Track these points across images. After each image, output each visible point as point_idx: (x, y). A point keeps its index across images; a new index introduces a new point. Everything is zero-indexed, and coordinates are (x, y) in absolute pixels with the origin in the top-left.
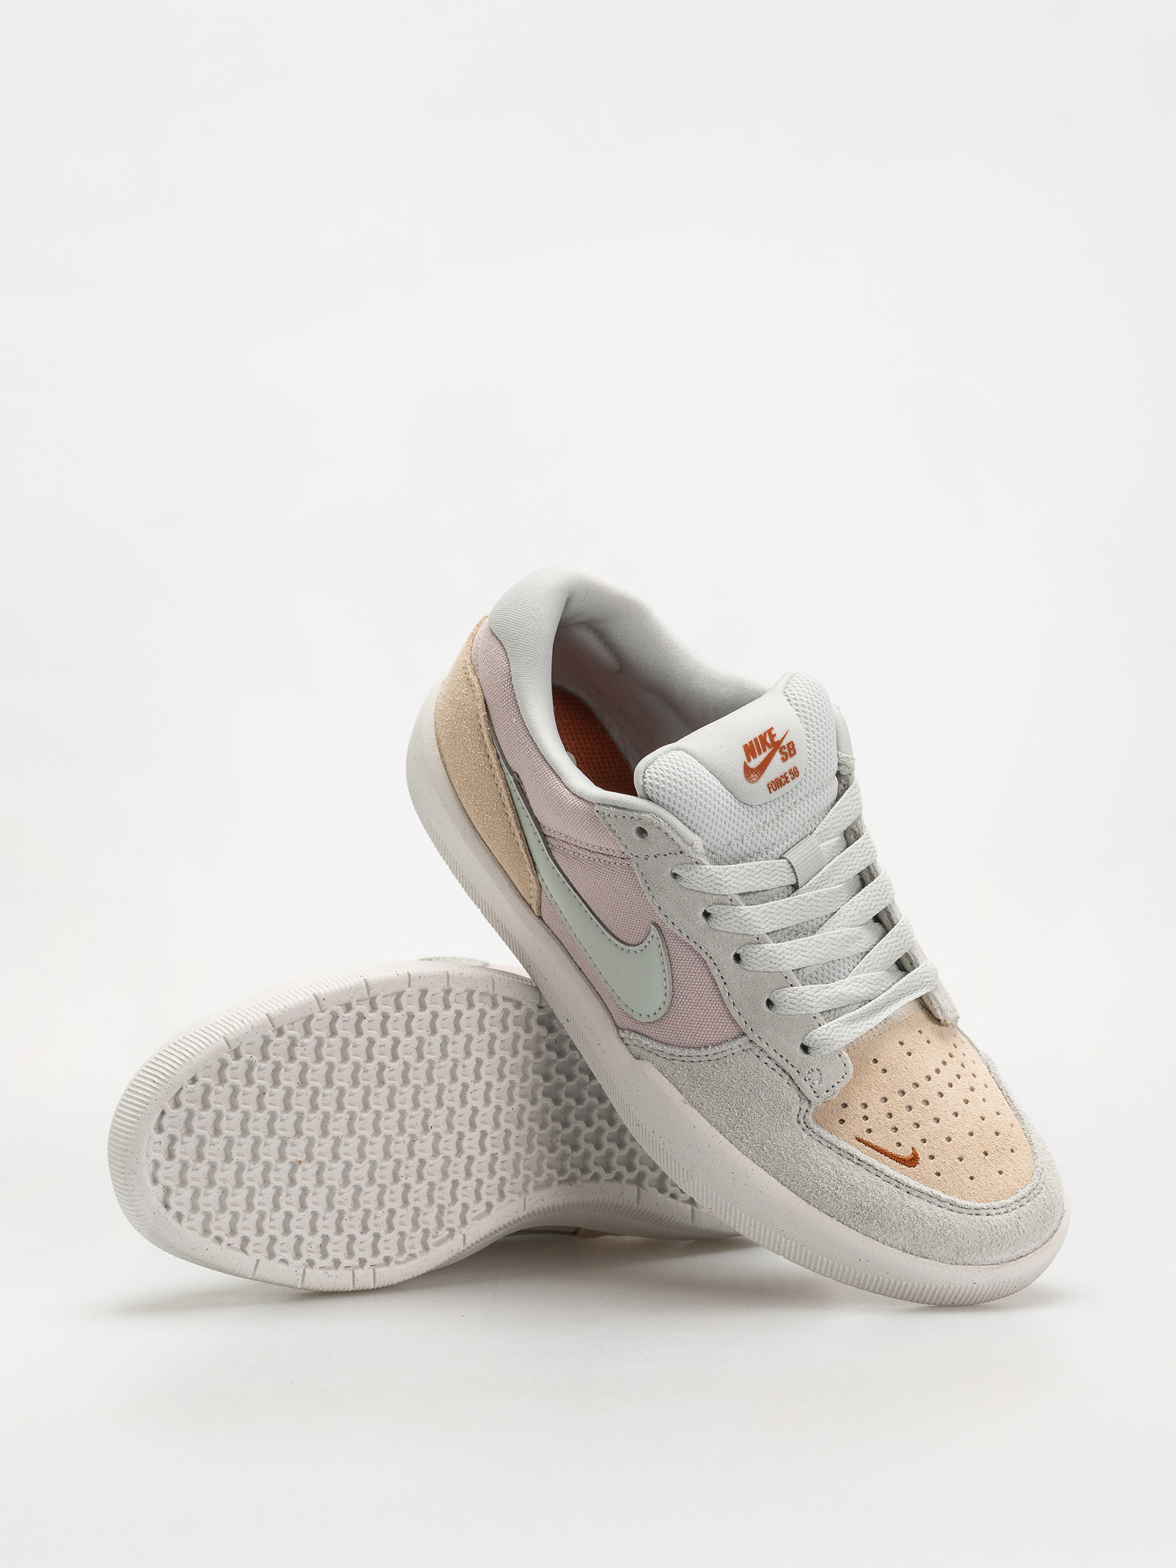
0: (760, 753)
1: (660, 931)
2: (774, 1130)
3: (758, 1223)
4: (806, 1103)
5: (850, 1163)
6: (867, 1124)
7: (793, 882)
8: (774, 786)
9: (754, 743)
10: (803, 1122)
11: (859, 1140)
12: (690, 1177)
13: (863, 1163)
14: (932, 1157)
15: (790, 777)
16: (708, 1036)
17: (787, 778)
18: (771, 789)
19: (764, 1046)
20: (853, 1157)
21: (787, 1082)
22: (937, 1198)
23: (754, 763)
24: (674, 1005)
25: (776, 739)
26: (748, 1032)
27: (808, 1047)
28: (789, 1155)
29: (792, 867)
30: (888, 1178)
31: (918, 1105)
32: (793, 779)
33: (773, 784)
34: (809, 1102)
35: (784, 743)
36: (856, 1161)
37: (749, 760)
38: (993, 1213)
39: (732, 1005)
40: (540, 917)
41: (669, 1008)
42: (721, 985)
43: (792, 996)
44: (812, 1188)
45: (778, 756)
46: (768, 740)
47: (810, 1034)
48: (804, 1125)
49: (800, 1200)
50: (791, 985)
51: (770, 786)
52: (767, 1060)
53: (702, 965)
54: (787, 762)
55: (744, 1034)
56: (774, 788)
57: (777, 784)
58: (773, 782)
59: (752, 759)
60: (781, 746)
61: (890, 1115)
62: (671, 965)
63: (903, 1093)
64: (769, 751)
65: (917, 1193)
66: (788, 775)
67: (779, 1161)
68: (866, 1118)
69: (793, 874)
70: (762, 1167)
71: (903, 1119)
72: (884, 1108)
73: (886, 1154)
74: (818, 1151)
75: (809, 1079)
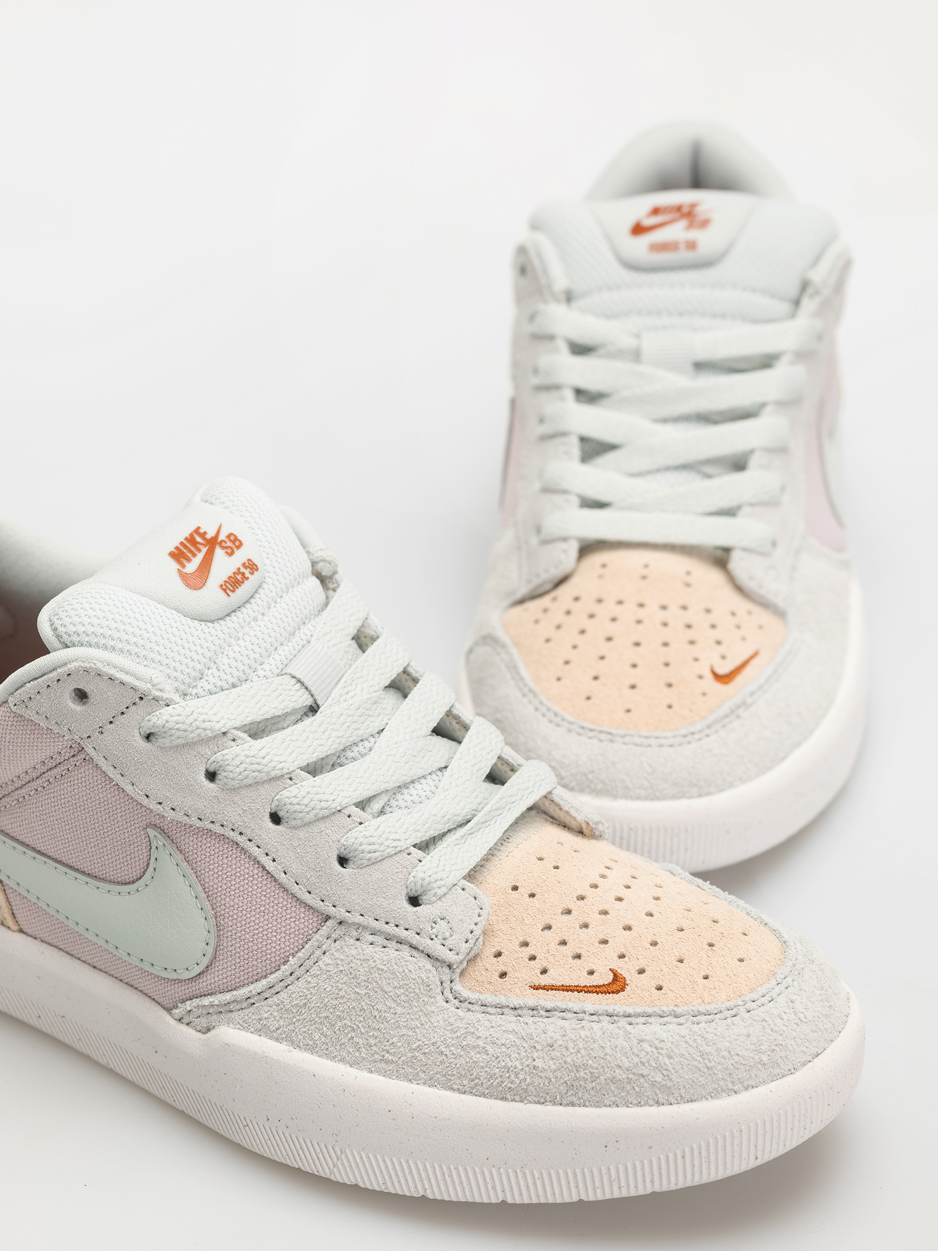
0: (194, 555)
1: (162, 831)
2: (419, 1025)
3: (452, 1167)
4: (446, 970)
5: (537, 1019)
6: (537, 965)
7: (309, 702)
8: (229, 587)
9: (181, 548)
10: (452, 999)
11: (536, 988)
12: (339, 1153)
13: (554, 1013)
14: (641, 971)
15: (247, 573)
16: (283, 946)
17: (243, 574)
18: (228, 591)
19: (359, 919)
20: (537, 1010)
21: (409, 955)
22: (671, 1014)
23: (192, 567)
24: (222, 928)
25: (208, 536)
26: (331, 911)
27: (416, 897)
28: (452, 1048)
29: (299, 681)
30: (595, 1018)
31: (594, 919)
32: (252, 573)
33: (227, 584)
34: (450, 966)
35: (222, 537)
36: (543, 1013)
37: (184, 566)
38: (755, 1007)
39: (295, 884)
40: (21, 931)
41: (218, 936)
42: (270, 866)
43: (367, 835)
44: (501, 1076)
45: (219, 552)
46: (199, 539)
47: (412, 874)
48: (456, 1001)
49: (492, 1102)
50: (361, 823)
51: (224, 587)
52: (371, 938)
53: (235, 851)
54: (234, 557)
55: (328, 918)
56: (231, 588)
57: (233, 583)
58: (225, 582)
59: (186, 564)
60: (219, 541)
61: (564, 943)
62: (196, 873)
63: (569, 912)
64: (204, 550)
65: (642, 1020)
66: (243, 570)
67: (442, 1062)
68: (533, 958)
69: (303, 690)
70: (425, 1083)
71: (580, 940)
72: (552, 937)
73: (578, 989)
74: (487, 1023)
75: (436, 937)
